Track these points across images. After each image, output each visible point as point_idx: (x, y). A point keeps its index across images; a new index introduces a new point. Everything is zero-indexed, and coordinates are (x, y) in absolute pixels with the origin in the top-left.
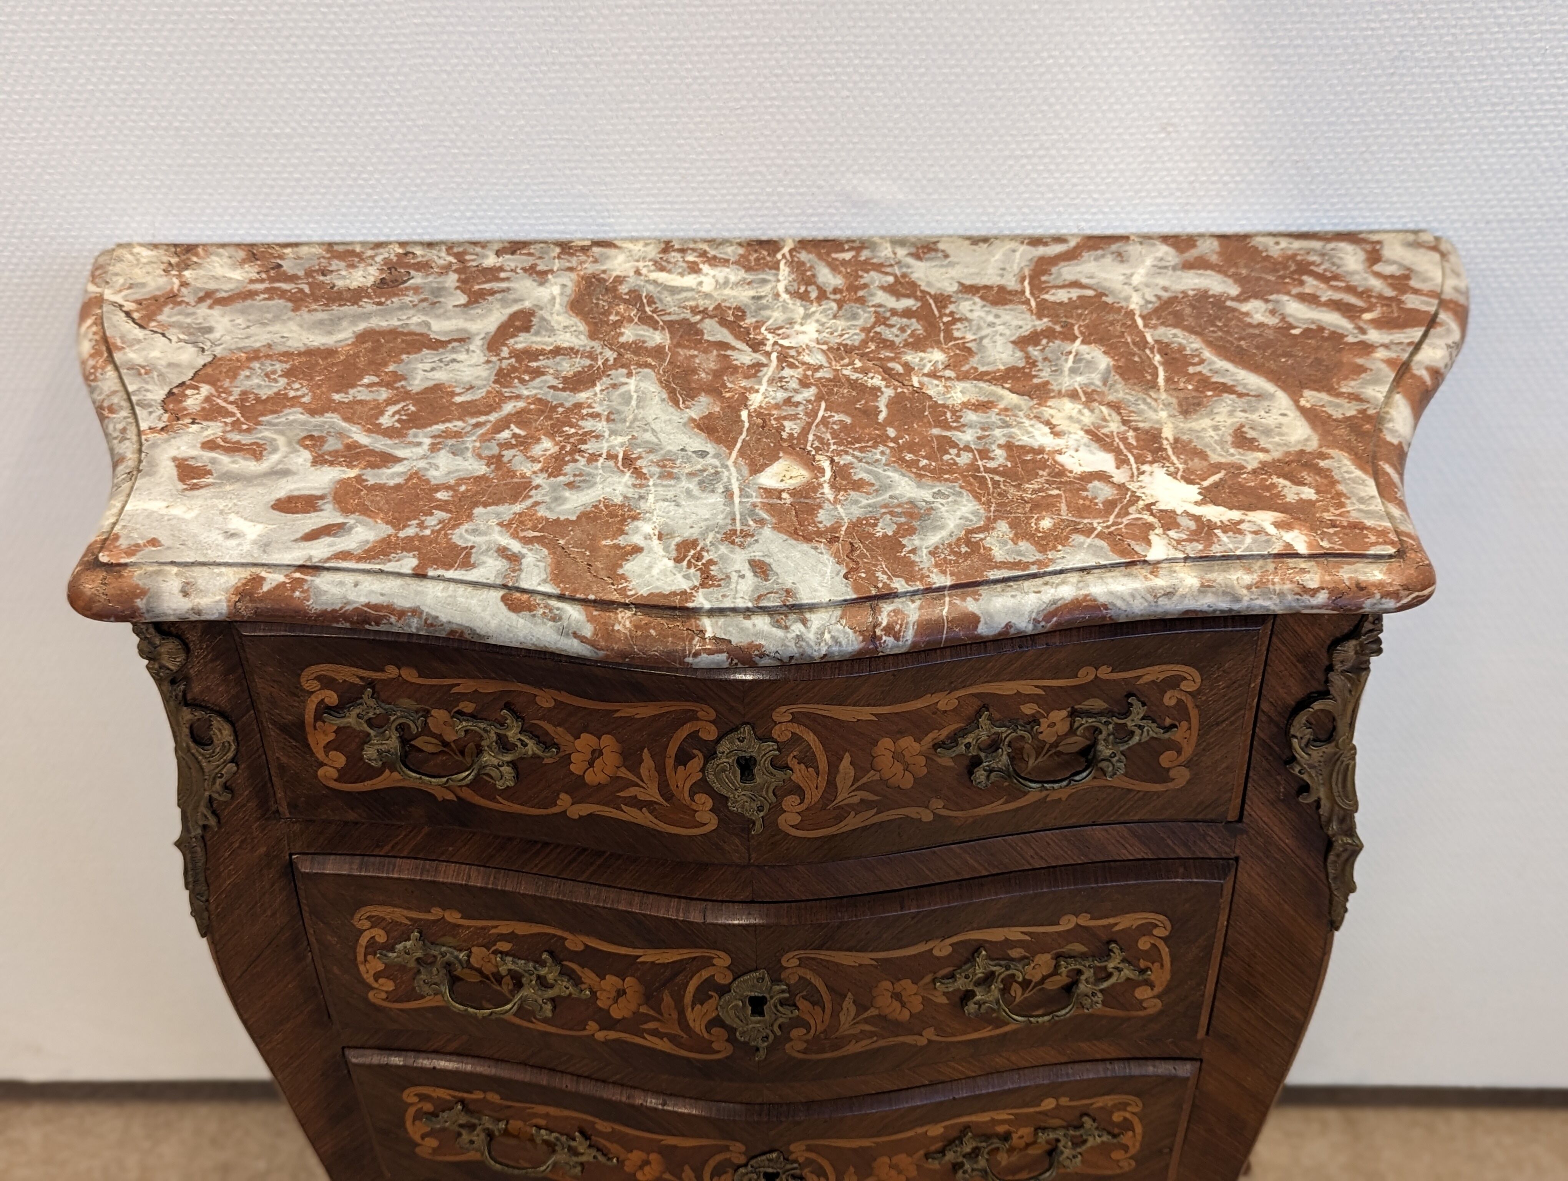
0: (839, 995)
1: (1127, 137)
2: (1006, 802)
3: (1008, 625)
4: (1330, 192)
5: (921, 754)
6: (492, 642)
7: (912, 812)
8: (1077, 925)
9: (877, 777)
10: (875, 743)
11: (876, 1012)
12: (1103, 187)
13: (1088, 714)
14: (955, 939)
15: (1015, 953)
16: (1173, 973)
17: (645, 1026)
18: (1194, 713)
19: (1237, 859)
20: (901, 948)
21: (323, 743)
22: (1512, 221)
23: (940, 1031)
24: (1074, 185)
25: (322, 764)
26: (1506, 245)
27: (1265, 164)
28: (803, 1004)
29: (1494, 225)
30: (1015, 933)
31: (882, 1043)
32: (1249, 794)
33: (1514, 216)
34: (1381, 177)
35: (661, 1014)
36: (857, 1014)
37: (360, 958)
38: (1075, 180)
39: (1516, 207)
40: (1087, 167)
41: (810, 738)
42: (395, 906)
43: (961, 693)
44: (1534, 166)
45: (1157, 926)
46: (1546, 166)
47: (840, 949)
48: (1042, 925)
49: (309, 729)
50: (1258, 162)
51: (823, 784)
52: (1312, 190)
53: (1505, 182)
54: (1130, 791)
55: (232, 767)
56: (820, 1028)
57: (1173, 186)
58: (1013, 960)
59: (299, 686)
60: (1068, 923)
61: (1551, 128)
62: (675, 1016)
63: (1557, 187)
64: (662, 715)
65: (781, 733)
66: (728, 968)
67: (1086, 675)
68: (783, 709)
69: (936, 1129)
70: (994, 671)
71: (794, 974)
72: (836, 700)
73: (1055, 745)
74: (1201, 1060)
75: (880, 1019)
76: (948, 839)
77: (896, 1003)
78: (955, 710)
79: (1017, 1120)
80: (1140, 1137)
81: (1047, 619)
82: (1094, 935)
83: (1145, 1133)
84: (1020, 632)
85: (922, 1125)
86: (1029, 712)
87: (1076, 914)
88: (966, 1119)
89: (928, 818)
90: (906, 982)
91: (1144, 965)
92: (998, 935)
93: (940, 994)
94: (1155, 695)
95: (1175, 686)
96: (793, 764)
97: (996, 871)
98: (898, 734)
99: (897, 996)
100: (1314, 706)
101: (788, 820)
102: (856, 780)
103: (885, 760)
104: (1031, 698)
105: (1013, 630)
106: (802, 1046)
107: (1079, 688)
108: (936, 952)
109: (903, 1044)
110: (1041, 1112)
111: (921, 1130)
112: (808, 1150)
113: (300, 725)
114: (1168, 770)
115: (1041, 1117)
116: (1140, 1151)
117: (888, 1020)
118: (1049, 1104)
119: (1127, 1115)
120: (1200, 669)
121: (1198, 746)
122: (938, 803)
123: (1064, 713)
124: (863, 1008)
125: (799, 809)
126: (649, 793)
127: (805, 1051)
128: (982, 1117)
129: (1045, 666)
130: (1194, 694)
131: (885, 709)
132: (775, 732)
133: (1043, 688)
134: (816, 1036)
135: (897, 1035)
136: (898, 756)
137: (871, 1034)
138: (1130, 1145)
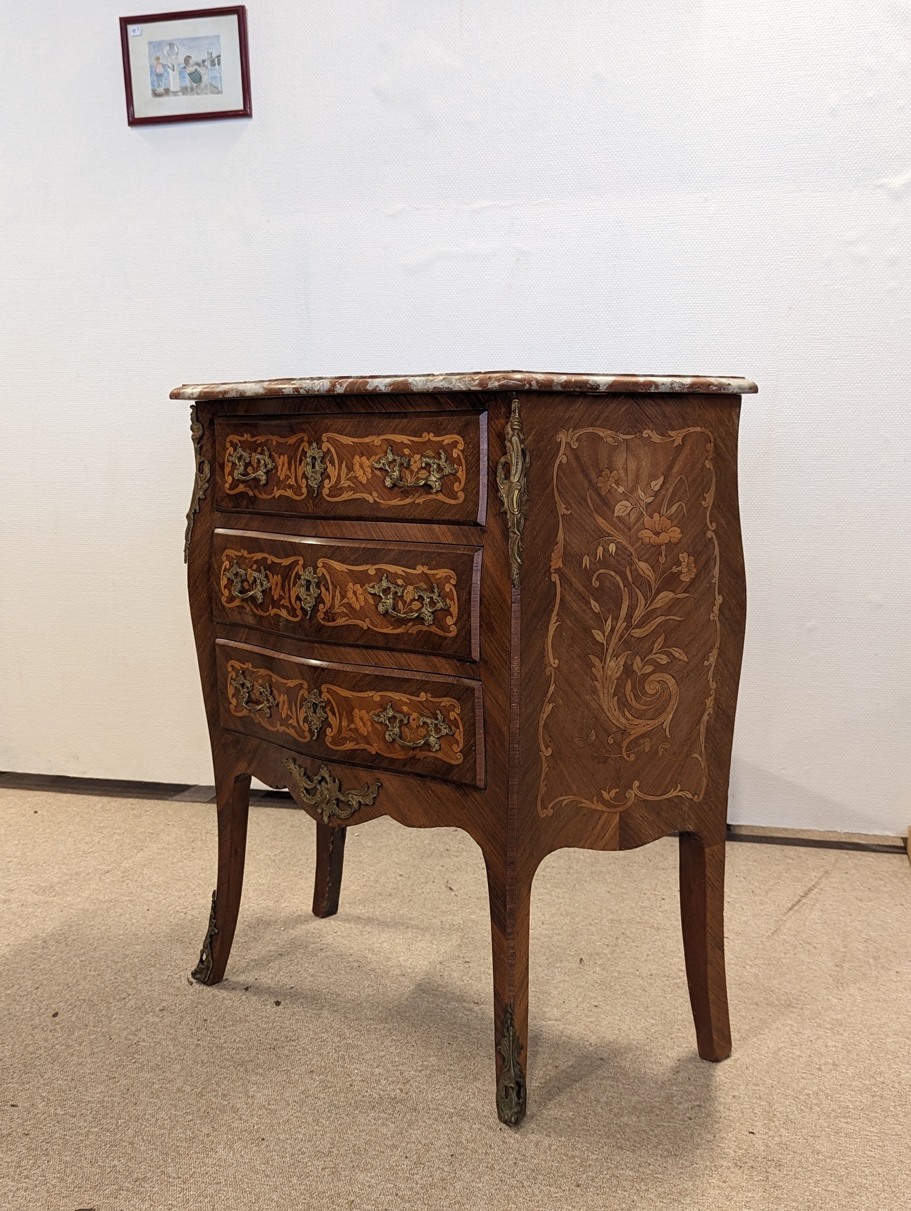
0: (335, 587)
2: (399, 501)
5: (369, 466)
7: (366, 496)
8: (423, 572)
9: (354, 475)
10: (353, 457)
11: (347, 601)
13: (428, 457)
14: (376, 567)
15: (400, 582)
16: (459, 609)
17: (281, 603)
18: (463, 461)
19: (483, 547)
20: (357, 565)
21: (227, 472)
23: (372, 623)
25: (226, 482)
28: (323, 589)
30: (399, 570)
31: (350, 622)
35: (285, 595)
36: (341, 601)
37: (222, 577)
41: (333, 450)
42: (232, 549)
43: (382, 437)
45: (451, 578)
47: (336, 561)
48: (410, 568)
49: (225, 466)
51: (336, 475)
54: (444, 503)
55: (207, 485)
56: (329, 606)
58: (398, 585)
59: (225, 446)
60: (419, 570)
62: (288, 595)
65: (325, 446)
66: (303, 566)
67: (426, 437)
68: (325, 435)
69: (377, 696)
70: (392, 428)
71: (321, 571)
72: (340, 432)
73: (417, 473)
74: (481, 681)
75: (349, 605)
76: (379, 514)
77: (354, 597)
78: (380, 446)
79: (411, 704)
80: (462, 734)
81: (390, 386)
82: (429, 579)
83: (464, 731)
84: (380, 390)
85: (371, 690)
86: (407, 453)
87: (423, 565)
88: (389, 694)
89: (372, 501)
90: (358, 586)
91: (448, 601)
92: (393, 569)
93: (370, 597)
94: (449, 450)
95: (456, 447)
96: (328, 463)
97: (398, 539)
98: (362, 455)
99: (355, 593)
100: (503, 460)
101: (326, 491)
102: (347, 475)
103: (357, 467)
104: (407, 446)
105: (378, 389)
106: (322, 616)
107: (424, 443)
108: (369, 572)
109: (358, 625)
110: (420, 702)
111: (371, 694)
112: (328, 692)
113: (224, 464)
114: (457, 492)
115: (421, 706)
116: (464, 747)
117: (352, 607)
118: (423, 696)
119: (456, 715)
120: (463, 437)
121: (466, 480)
122: (375, 494)
123: (419, 456)
124: (343, 597)
125: (329, 486)
126: (292, 482)
127: (324, 619)
128: (396, 696)
129: (410, 429)
130: (463, 451)
131: (355, 440)
132: (323, 447)
133: (411, 441)
134: (327, 611)
135: (355, 619)
136: (361, 466)
137: (346, 615)
138: (459, 740)
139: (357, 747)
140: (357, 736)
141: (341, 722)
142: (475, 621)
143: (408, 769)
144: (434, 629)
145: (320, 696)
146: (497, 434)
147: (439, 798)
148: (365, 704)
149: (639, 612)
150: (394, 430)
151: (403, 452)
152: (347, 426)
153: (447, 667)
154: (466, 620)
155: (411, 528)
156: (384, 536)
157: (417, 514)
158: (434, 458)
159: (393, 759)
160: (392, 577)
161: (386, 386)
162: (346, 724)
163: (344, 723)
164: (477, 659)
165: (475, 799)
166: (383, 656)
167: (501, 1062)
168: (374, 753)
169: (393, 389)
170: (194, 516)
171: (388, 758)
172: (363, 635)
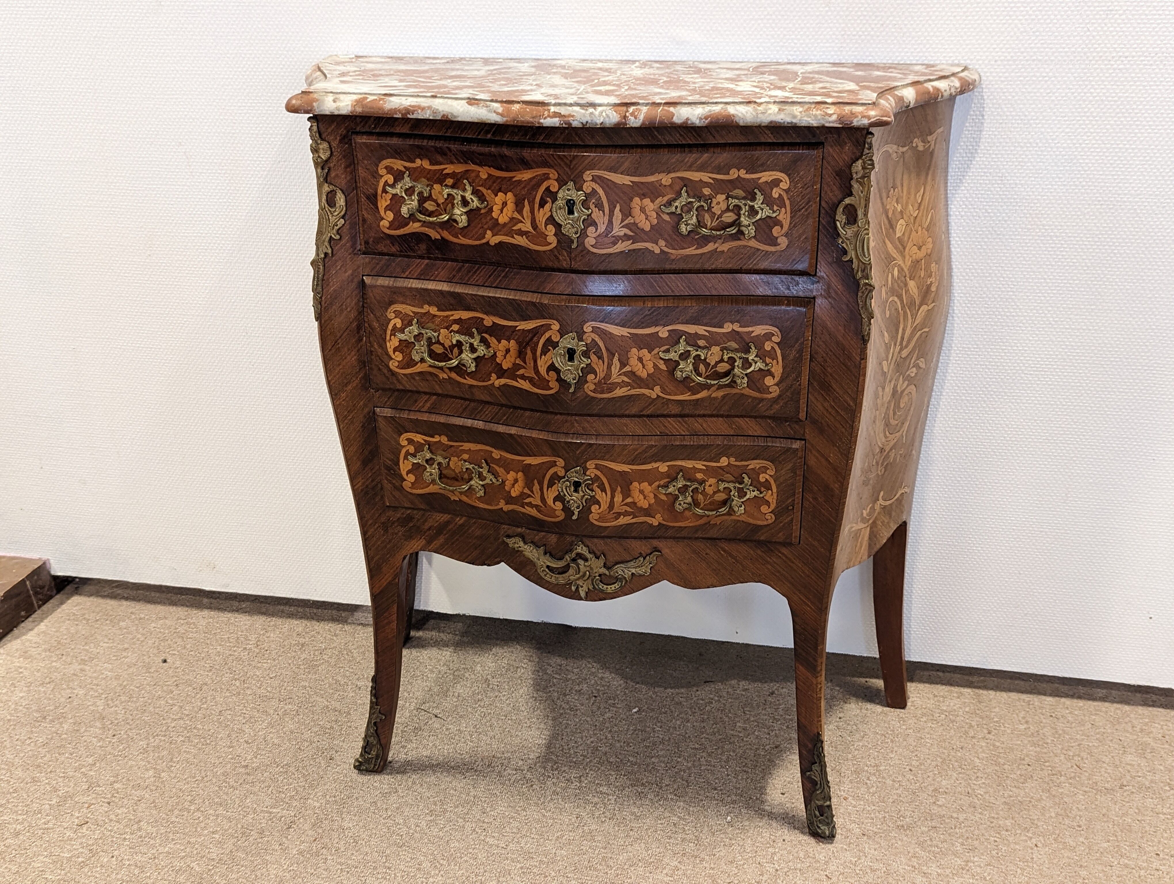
0: (612, 355)
1: (809, 9)
2: (697, 249)
3: (688, 119)
4: (913, 42)
5: (653, 210)
6: (460, 119)
7: (649, 245)
8: (733, 330)
9: (632, 221)
10: (631, 200)
11: (630, 369)
12: (799, 37)
13: (736, 198)
14: (670, 328)
15: (701, 343)
16: (784, 368)
17: (518, 373)
18: (787, 203)
19: (814, 298)
20: (642, 328)
21: (384, 206)
22: (1009, 60)
23: (663, 391)
24: (785, 35)
25: (383, 219)
26: (1007, 74)
27: (879, 26)
28: (594, 357)
29: (999, 63)
30: (701, 330)
31: (633, 392)
32: (819, 259)
33: (1009, 58)
34: (938, 34)
35: (525, 363)
36: (620, 369)
37: (388, 338)
38: (785, 33)
39: (1009, 53)
40: (791, 25)
41: (601, 191)
42: (407, 304)
43: (673, 175)
44: (1016, 29)
45: (773, 335)
46: (1022, 30)
47: (611, 324)
48: (714, 327)
49: (379, 198)
50: (876, 24)
51: (606, 222)
52: (904, 41)
53: (1002, 38)
54: (758, 250)
55: (342, 221)
56: (602, 376)
57: (834, 37)
58: (699, 347)
59: (377, 172)
60: (728, 328)
61: (1022, 9)
62: (532, 364)
63: (1030, 42)
64: (534, 178)
65: (588, 187)
66: (558, 331)
67: (734, 174)
68: (588, 172)
69: (663, 467)
70: (689, 164)
71: (589, 336)
72: (613, 169)
73: (720, 216)
74: (805, 440)
75: (632, 374)
76: (668, 267)
77: (640, 364)
78: (670, 186)
79: (709, 472)
80: (775, 495)
81: (706, 118)
82: (742, 338)
83: (778, 492)
85: (656, 462)
86: (707, 193)
87: (732, 322)
88: (679, 463)
89: (657, 251)
90: (645, 351)
91: (768, 360)
92: (691, 329)
93: (662, 362)
94: (768, 190)
95: (777, 185)
96: (592, 206)
97: (692, 293)
98: (643, 196)
99: (640, 360)
100: (847, 201)
101: (590, 241)
102: (622, 221)
103: (636, 211)
104: (707, 185)
106: (592, 387)
107: (730, 181)
108: (660, 334)
109: (644, 394)
110: (720, 467)
111: (655, 465)
112: (596, 468)
113: (375, 195)
114: (777, 238)
115: (721, 471)
116: (776, 508)
117: (636, 376)
118: (724, 461)
119: (768, 477)
120: (789, 175)
121: (790, 224)
122: (662, 243)
123: (724, 197)
124: (623, 365)
125: (595, 235)
126: (527, 226)
127: (594, 391)
128: (688, 464)
129: (713, 165)
130: (787, 191)
131: (636, 179)
132: (585, 187)
133: (713, 179)
134: (600, 381)
135: (641, 388)
136: (643, 210)
137: (627, 384)
138: (770, 501)
139: (634, 520)
140: (636, 510)
141: (613, 497)
143: (699, 534)
144: (748, 392)
145: (585, 474)
146: (836, 172)
147: (734, 558)
148: (644, 477)
149: (908, 332)
150: (690, 166)
151: (702, 192)
152: (623, 163)
153: (757, 428)
154: (795, 380)
155: (709, 279)
156: (673, 291)
157: (719, 264)
158: (744, 198)
159: (680, 527)
160: (692, 340)
162: (621, 499)
163: (618, 498)
164: (804, 419)
165: (783, 554)
166: (672, 423)
167: (809, 785)
168: (657, 524)
170: (325, 263)
171: (674, 527)
172: (650, 405)
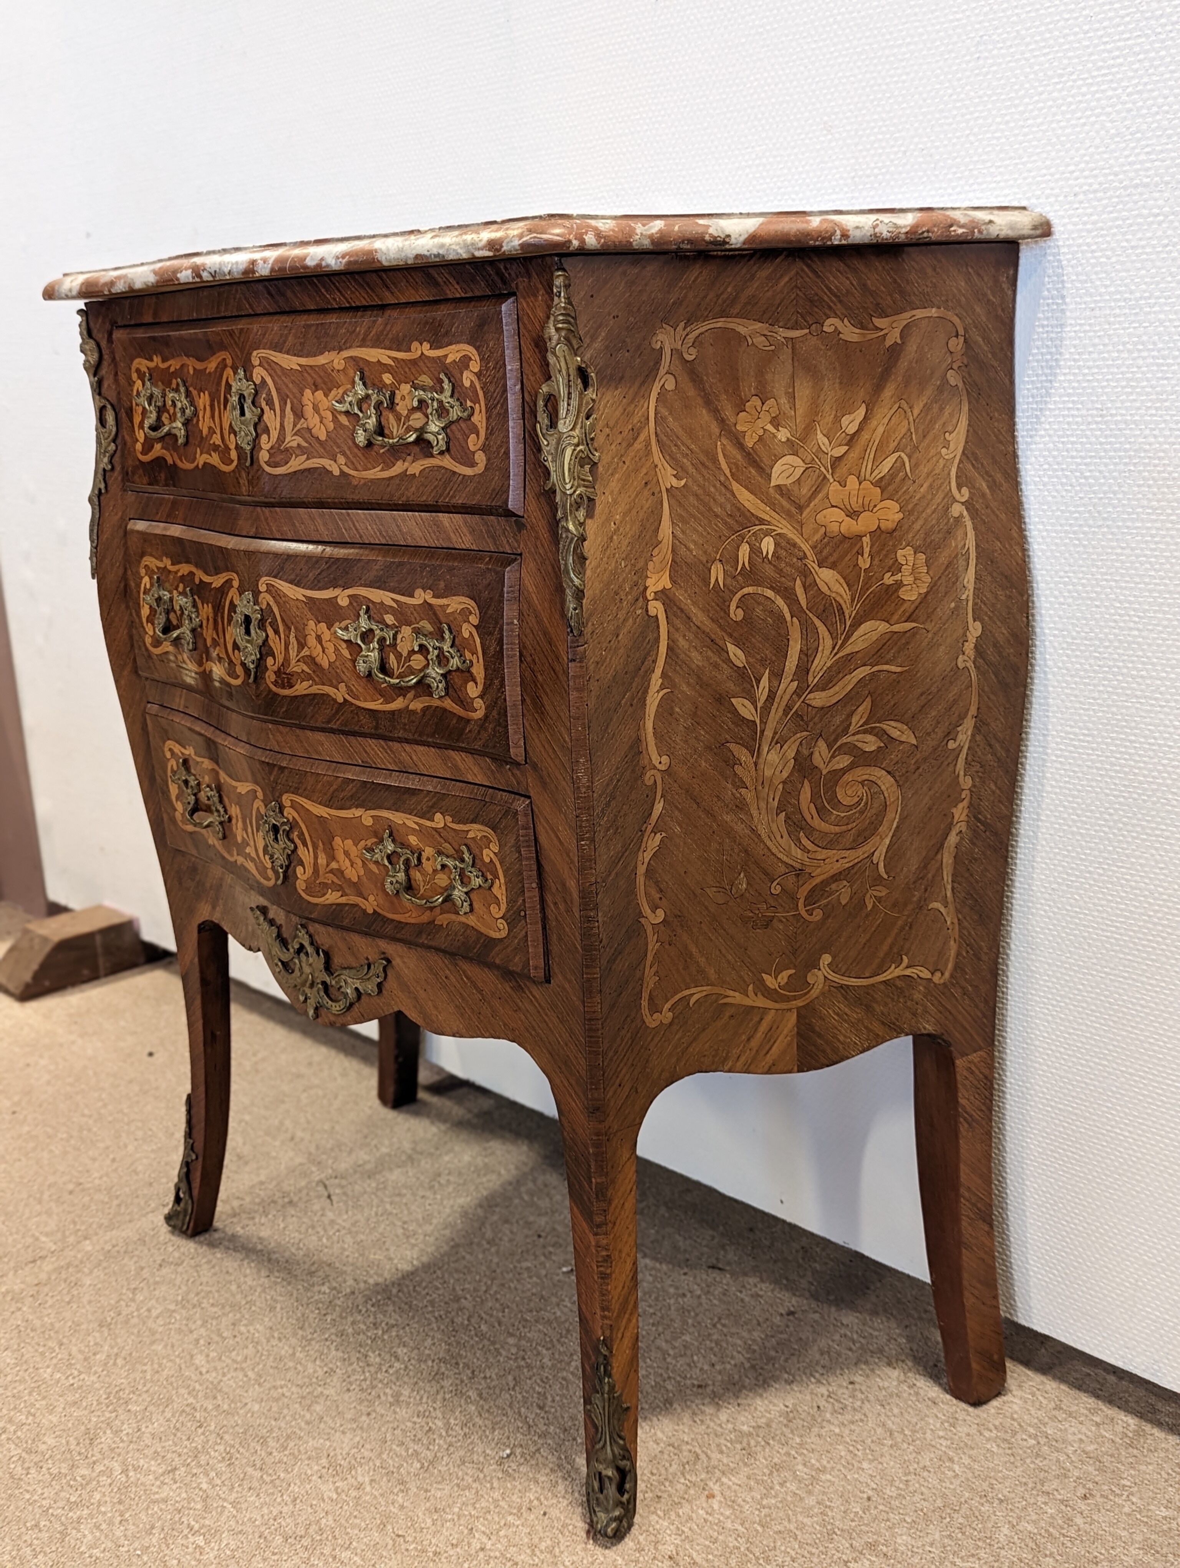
0: (288, 628)
2: (381, 470)
3: (322, 259)
4: (950, 176)
5: (328, 409)
7: (326, 463)
8: (425, 601)
9: (305, 426)
10: (302, 393)
11: (308, 653)
13: (422, 389)
14: (350, 592)
15: (389, 619)
16: (486, 669)
18: (481, 393)
19: (521, 555)
20: (319, 589)
21: (137, 424)
22: (1095, 191)
23: (350, 691)
25: (137, 441)
26: (1095, 218)
27: (900, 155)
28: (270, 631)
29: (1081, 197)
30: (387, 597)
31: (315, 689)
32: (527, 488)
33: (1096, 186)
34: (985, 157)
35: (219, 638)
36: (299, 652)
37: (142, 602)
39: (1095, 176)
41: (269, 381)
42: (151, 556)
43: (345, 354)
44: (1103, 132)
45: (471, 613)
46: (1113, 131)
47: (286, 581)
48: (403, 595)
49: (134, 412)
50: (896, 153)
51: (278, 427)
52: (936, 176)
53: (1082, 152)
54: (454, 473)
55: (112, 446)
56: (281, 661)
57: (841, 182)
58: (387, 626)
59: (131, 377)
60: (421, 596)
61: (1110, 93)
62: (223, 639)
63: (1126, 153)
65: (258, 373)
66: (239, 590)
67: (417, 349)
68: (255, 353)
69: (367, 817)
70: (361, 337)
71: (266, 598)
72: (278, 347)
73: (408, 417)
74: (529, 797)
75: (311, 660)
76: (350, 497)
77: (319, 646)
78: (343, 370)
79: (421, 832)
80: (504, 888)
81: (343, 257)
82: (435, 614)
83: (506, 883)
84: (328, 266)
85: (357, 807)
86: (388, 382)
87: (424, 589)
88: (385, 814)
89: (336, 472)
90: (323, 626)
91: (468, 655)
92: (377, 595)
93: (344, 645)
94: (456, 373)
95: (467, 367)
96: (263, 404)
97: (384, 542)
98: (316, 387)
99: (319, 638)
100: (545, 389)
101: (264, 456)
102: (295, 425)
103: (309, 410)
104: (386, 368)
105: (324, 264)
106: (273, 677)
107: (414, 362)
108: (339, 600)
109: (328, 695)
110: (435, 829)
111: (358, 812)
112: (292, 807)
113: (131, 409)
114: (474, 453)
115: (437, 836)
116: (508, 911)
117: (316, 664)
118: (439, 821)
119: (492, 855)
120: (477, 349)
121: (487, 429)
122: (341, 460)
123: (408, 386)
124: (302, 645)
125: (268, 446)
126: (216, 439)
127: (275, 683)
128: (397, 818)
129: (390, 336)
130: (479, 375)
131: (303, 361)
132: (254, 375)
133: (394, 359)
134: (279, 669)
135: (323, 684)
136: (316, 409)
137: (309, 677)
138: (500, 897)
139: (343, 900)
140: (343, 884)
141: (316, 858)
142: (513, 692)
143: (423, 940)
144: (448, 704)
145: (281, 812)
146: (533, 340)
147: (480, 991)
148: (351, 829)
149: (822, 662)
150: (364, 340)
151: (382, 381)
152: (287, 336)
153: (476, 770)
154: (499, 690)
155: (404, 520)
156: (361, 537)
157: (411, 494)
158: (433, 389)
159: (400, 922)
160: (373, 610)
161: (337, 258)
162: (325, 862)
163: (322, 860)
164: (521, 759)
165: (534, 997)
166: (374, 748)
167: (592, 1430)
168: (370, 911)
169: (349, 263)
170: (98, 498)
171: (393, 920)
172: (337, 712)
